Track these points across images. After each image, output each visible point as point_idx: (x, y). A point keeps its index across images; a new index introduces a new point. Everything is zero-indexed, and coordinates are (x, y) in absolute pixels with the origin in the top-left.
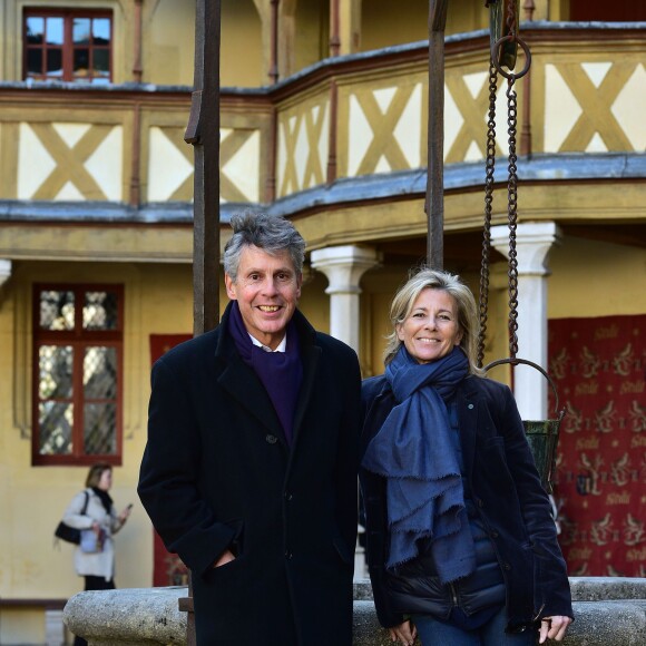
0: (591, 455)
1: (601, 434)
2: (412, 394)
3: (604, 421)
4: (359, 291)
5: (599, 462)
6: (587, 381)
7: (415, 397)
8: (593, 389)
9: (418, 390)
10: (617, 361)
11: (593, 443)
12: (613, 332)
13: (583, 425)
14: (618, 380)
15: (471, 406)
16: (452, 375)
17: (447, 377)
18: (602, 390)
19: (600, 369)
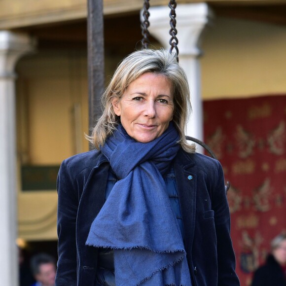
0: (252, 233)
1: (259, 213)
2: (133, 169)
3: (262, 200)
4: (13, 76)
5: (259, 240)
6: (244, 160)
7: (136, 172)
8: (249, 168)
9: (138, 165)
10: (271, 140)
11: (252, 222)
12: (265, 111)
13: (242, 204)
14: (273, 159)
15: (190, 177)
16: (168, 152)
17: (165, 154)
18: (258, 168)
19: (256, 148)
